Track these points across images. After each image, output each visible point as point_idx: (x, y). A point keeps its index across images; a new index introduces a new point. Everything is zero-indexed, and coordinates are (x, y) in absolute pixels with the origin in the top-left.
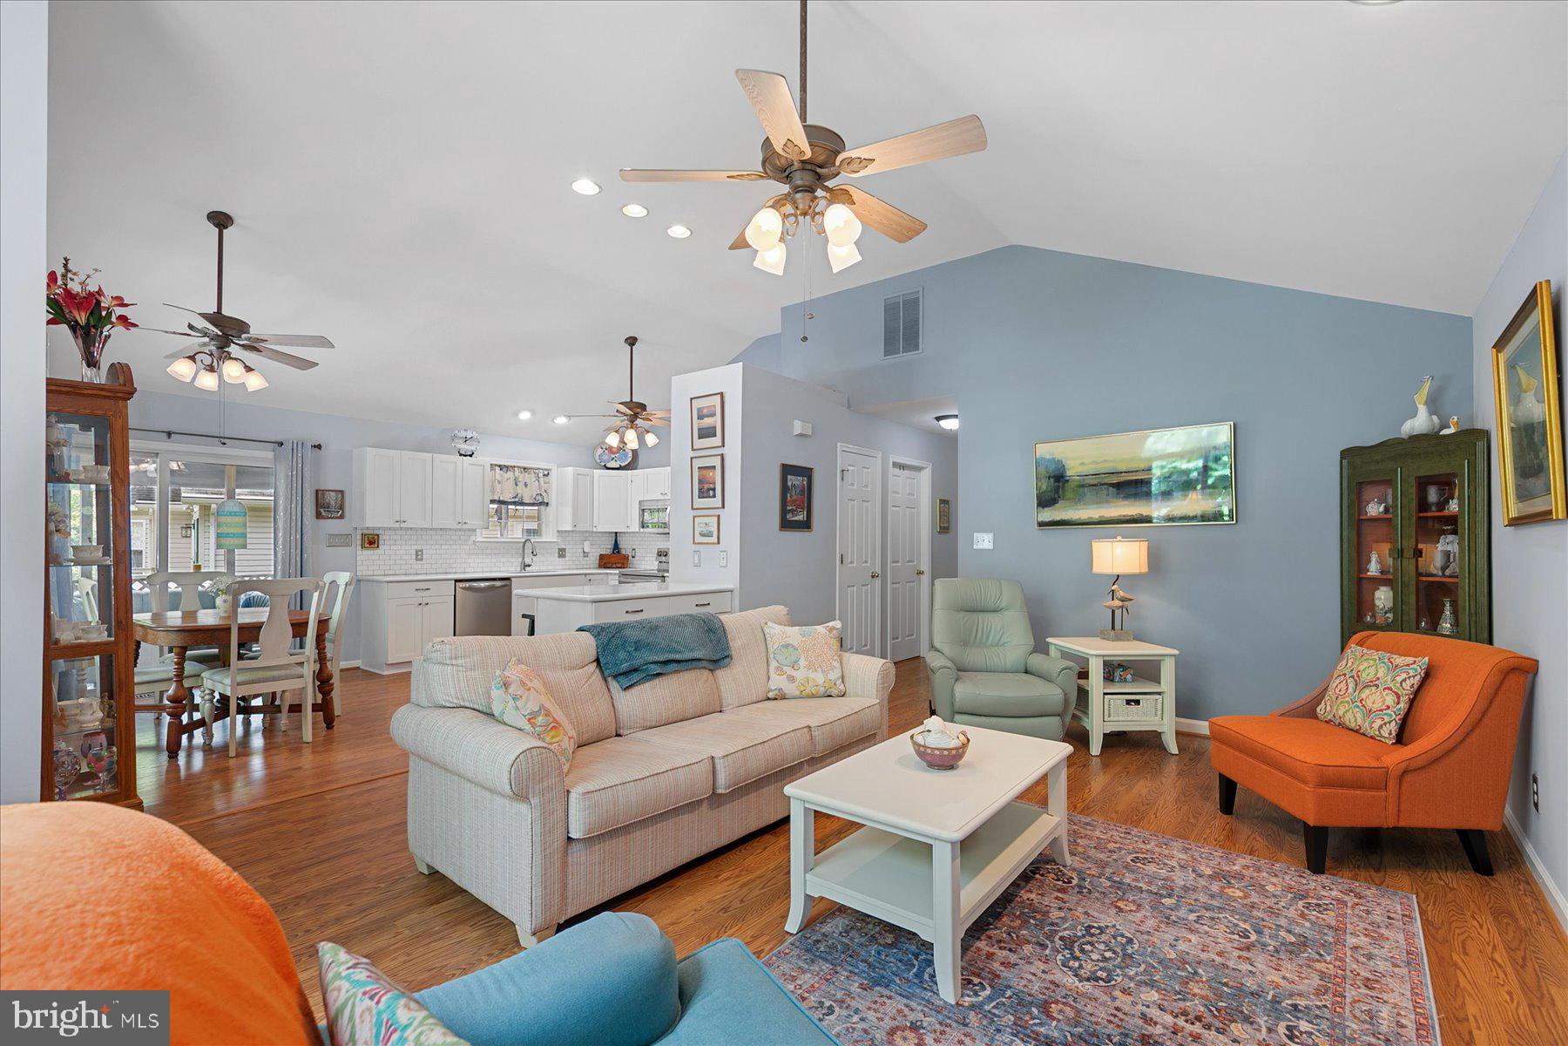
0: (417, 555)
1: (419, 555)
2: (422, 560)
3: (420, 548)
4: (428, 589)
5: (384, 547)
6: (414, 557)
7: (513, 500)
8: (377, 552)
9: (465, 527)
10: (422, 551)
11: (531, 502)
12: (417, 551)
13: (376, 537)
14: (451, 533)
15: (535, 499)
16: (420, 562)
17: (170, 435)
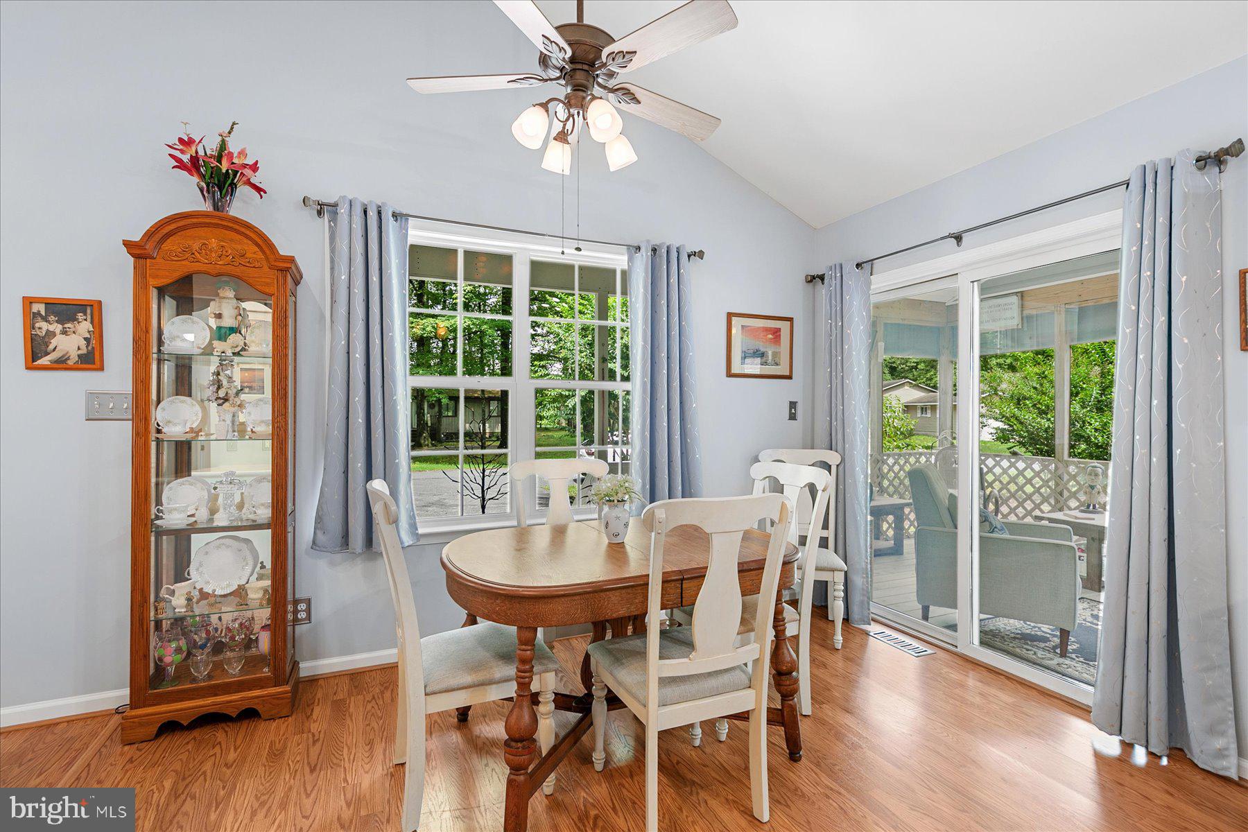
17: (958, 238)
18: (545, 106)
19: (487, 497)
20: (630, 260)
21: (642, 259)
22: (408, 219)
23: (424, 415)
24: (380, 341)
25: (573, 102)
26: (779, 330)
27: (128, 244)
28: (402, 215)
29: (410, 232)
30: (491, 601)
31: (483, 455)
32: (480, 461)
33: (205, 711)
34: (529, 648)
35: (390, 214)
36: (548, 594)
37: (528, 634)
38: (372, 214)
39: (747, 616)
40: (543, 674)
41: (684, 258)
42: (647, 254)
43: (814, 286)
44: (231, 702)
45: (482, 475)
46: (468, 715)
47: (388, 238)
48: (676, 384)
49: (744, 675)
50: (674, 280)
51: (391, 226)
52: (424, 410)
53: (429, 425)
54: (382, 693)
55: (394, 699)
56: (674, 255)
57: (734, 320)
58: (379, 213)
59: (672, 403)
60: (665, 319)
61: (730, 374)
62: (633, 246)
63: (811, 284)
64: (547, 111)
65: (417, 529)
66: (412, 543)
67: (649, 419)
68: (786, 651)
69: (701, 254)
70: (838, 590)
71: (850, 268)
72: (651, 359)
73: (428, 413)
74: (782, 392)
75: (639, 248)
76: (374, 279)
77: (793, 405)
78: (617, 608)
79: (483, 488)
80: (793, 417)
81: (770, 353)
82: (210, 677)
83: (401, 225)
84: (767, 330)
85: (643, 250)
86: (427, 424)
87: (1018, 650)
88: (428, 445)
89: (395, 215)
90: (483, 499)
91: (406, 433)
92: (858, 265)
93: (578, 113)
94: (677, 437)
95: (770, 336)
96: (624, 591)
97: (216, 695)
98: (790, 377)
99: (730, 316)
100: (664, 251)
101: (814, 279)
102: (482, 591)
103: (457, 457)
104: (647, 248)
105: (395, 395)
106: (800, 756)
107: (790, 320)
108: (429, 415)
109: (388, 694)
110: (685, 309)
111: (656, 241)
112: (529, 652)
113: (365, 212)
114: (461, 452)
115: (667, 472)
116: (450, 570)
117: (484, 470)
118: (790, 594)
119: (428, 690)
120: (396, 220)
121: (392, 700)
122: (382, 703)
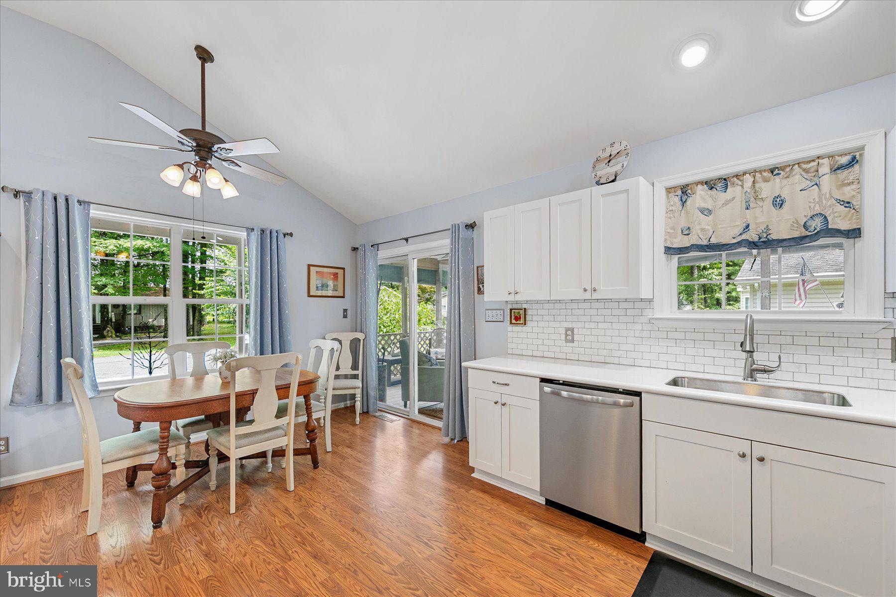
0: (566, 335)
1: (570, 335)
2: (573, 341)
3: (570, 326)
4: (506, 384)
5: (534, 324)
6: (563, 337)
7: (739, 239)
8: (525, 328)
9: (596, 296)
10: (572, 330)
11: (796, 234)
12: (567, 329)
13: (522, 312)
14: (612, 305)
15: (805, 226)
16: (571, 345)
17: (407, 240)
18: (181, 166)
19: (153, 368)
20: (248, 235)
21: (255, 237)
22: (90, 205)
23: (108, 313)
24: (68, 277)
25: (199, 165)
26: (337, 274)
28: (85, 202)
29: (91, 211)
30: (143, 412)
31: (150, 342)
32: (148, 346)
34: (167, 431)
35: (76, 201)
36: (177, 404)
37: (165, 425)
38: (61, 202)
39: (297, 410)
40: (177, 447)
41: (281, 236)
42: (257, 233)
43: (356, 252)
45: (149, 354)
46: (134, 483)
47: (74, 215)
48: (276, 301)
49: (283, 431)
50: (274, 247)
51: (76, 210)
52: (108, 310)
53: (114, 320)
54: (71, 485)
55: (80, 486)
56: (275, 234)
57: (312, 268)
58: (67, 200)
59: (274, 311)
60: (269, 267)
61: (309, 296)
62: (249, 229)
63: (355, 251)
64: (183, 169)
65: (98, 388)
66: (94, 396)
67: (259, 319)
68: (312, 421)
69: (291, 235)
70: (358, 397)
71: (368, 247)
72: (261, 288)
73: (112, 312)
74: (339, 305)
75: (253, 230)
76: (63, 239)
77: (345, 311)
78: (217, 409)
79: (150, 362)
80: (345, 316)
81: (332, 286)
83: (84, 208)
84: (330, 273)
85: (255, 230)
86: (111, 320)
87: (439, 415)
88: (111, 337)
89: (79, 202)
90: (151, 368)
91: (89, 330)
92: (372, 246)
93: (203, 170)
94: (277, 328)
95: (332, 277)
96: (221, 400)
98: (343, 297)
99: (309, 266)
100: (268, 232)
101: (355, 249)
102: (138, 407)
103: (130, 343)
104: (257, 230)
105: (80, 309)
106: (318, 466)
107: (343, 269)
108: (113, 313)
109: (75, 485)
110: (282, 262)
111: (264, 227)
112: (166, 434)
113: (55, 199)
114: (133, 340)
115: (270, 346)
116: (119, 401)
117: (151, 351)
118: (344, 404)
119: (104, 461)
120: (80, 205)
121: (79, 486)
122: (71, 489)
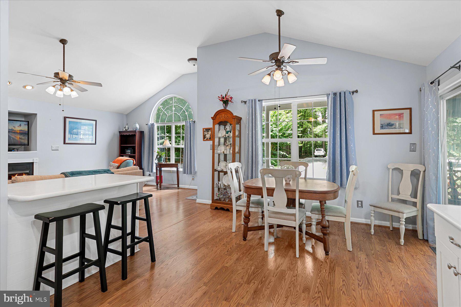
20: (328, 98)
22: (262, 101)
24: (255, 131)
26: (402, 114)
27: (212, 118)
33: (221, 207)
34: (249, 199)
35: (258, 101)
37: (248, 196)
38: (253, 102)
41: (348, 95)
42: (331, 96)
44: (225, 206)
47: (257, 107)
51: (258, 103)
56: (343, 95)
57: (376, 113)
58: (255, 101)
60: (339, 117)
61: (374, 134)
62: (328, 94)
68: (324, 221)
69: (357, 91)
70: (402, 221)
71: (427, 85)
72: (333, 130)
76: (254, 117)
77: (413, 145)
80: (413, 150)
81: (397, 124)
82: (223, 201)
84: (395, 114)
92: (431, 83)
95: (397, 116)
97: (223, 204)
98: (410, 133)
99: (374, 111)
100: (338, 94)
120: (260, 102)
